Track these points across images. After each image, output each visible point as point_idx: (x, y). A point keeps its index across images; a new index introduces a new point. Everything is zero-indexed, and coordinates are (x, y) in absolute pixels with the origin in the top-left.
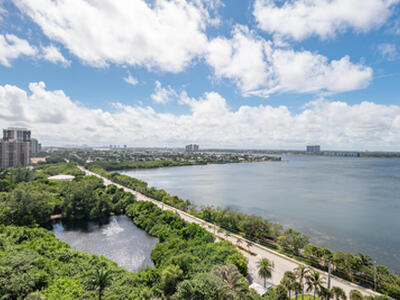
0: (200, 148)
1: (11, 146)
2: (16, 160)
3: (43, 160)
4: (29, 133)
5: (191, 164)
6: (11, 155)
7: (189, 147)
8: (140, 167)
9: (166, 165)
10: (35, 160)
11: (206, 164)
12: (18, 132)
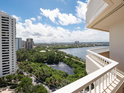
0: (79, 42)
1: (29, 43)
2: (30, 47)
3: (36, 47)
4: (32, 39)
5: (78, 47)
6: (29, 45)
7: (76, 42)
8: (62, 48)
9: (70, 48)
10: (34, 47)
11: (82, 47)
12: (30, 39)
